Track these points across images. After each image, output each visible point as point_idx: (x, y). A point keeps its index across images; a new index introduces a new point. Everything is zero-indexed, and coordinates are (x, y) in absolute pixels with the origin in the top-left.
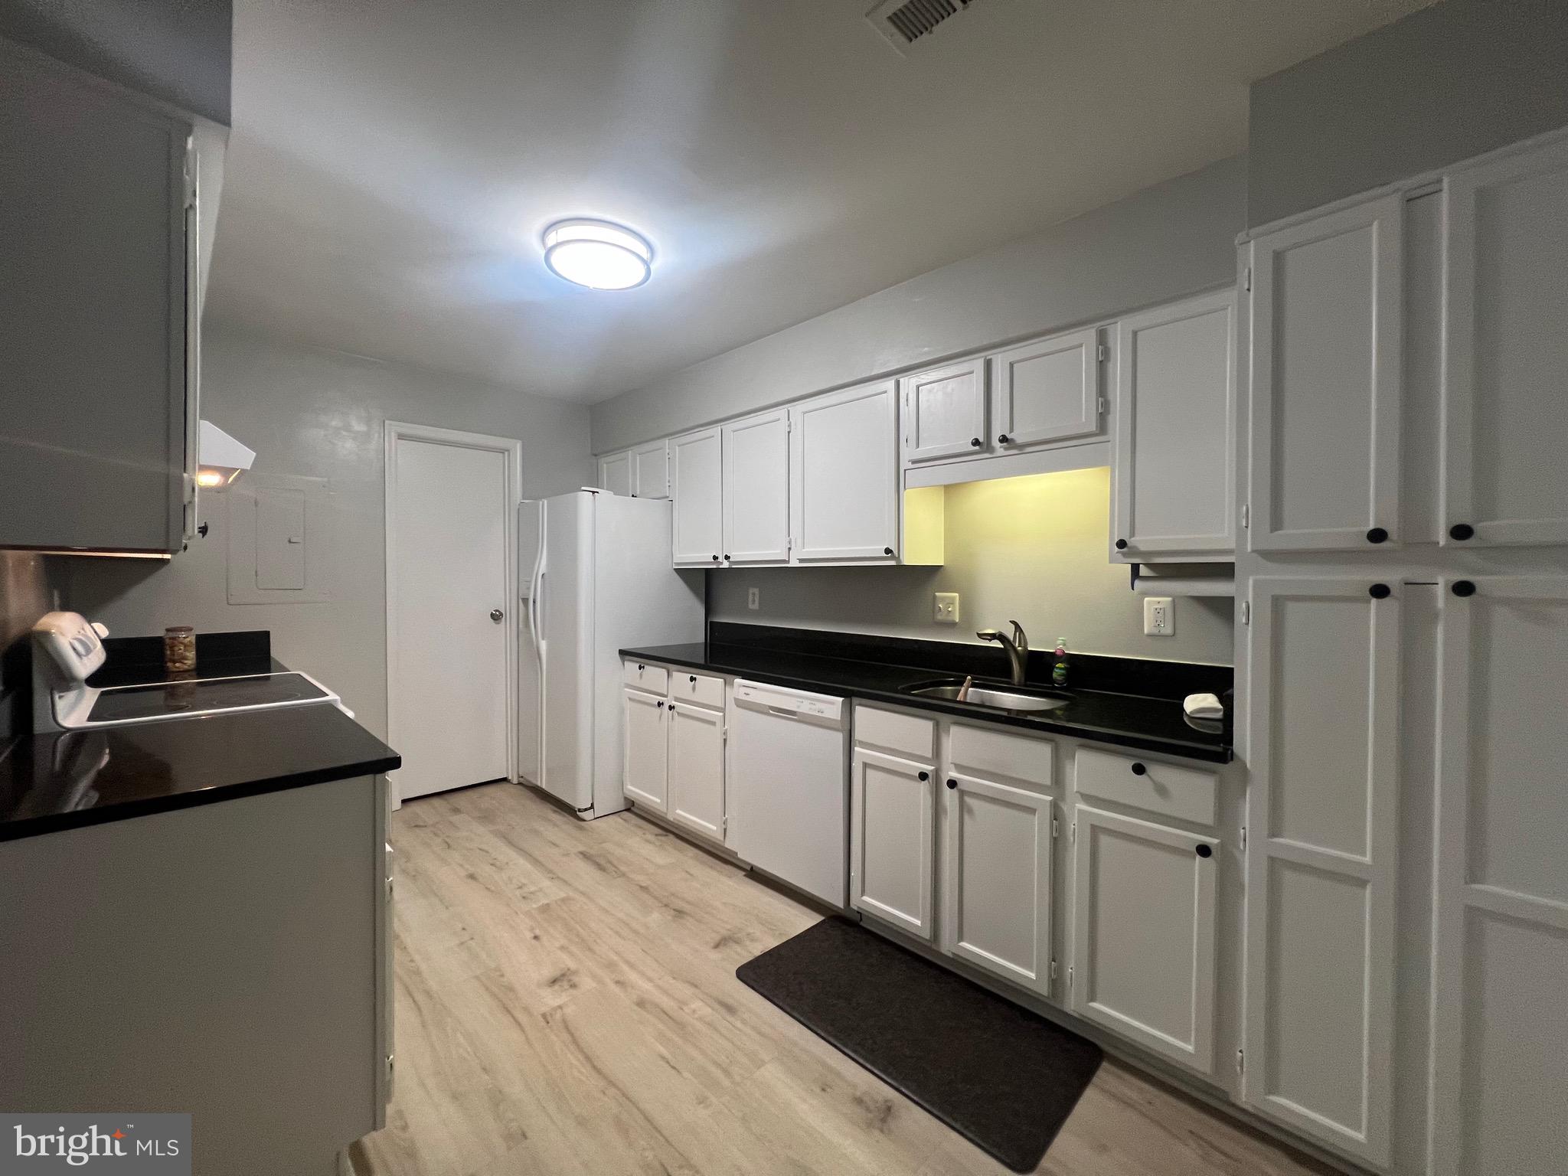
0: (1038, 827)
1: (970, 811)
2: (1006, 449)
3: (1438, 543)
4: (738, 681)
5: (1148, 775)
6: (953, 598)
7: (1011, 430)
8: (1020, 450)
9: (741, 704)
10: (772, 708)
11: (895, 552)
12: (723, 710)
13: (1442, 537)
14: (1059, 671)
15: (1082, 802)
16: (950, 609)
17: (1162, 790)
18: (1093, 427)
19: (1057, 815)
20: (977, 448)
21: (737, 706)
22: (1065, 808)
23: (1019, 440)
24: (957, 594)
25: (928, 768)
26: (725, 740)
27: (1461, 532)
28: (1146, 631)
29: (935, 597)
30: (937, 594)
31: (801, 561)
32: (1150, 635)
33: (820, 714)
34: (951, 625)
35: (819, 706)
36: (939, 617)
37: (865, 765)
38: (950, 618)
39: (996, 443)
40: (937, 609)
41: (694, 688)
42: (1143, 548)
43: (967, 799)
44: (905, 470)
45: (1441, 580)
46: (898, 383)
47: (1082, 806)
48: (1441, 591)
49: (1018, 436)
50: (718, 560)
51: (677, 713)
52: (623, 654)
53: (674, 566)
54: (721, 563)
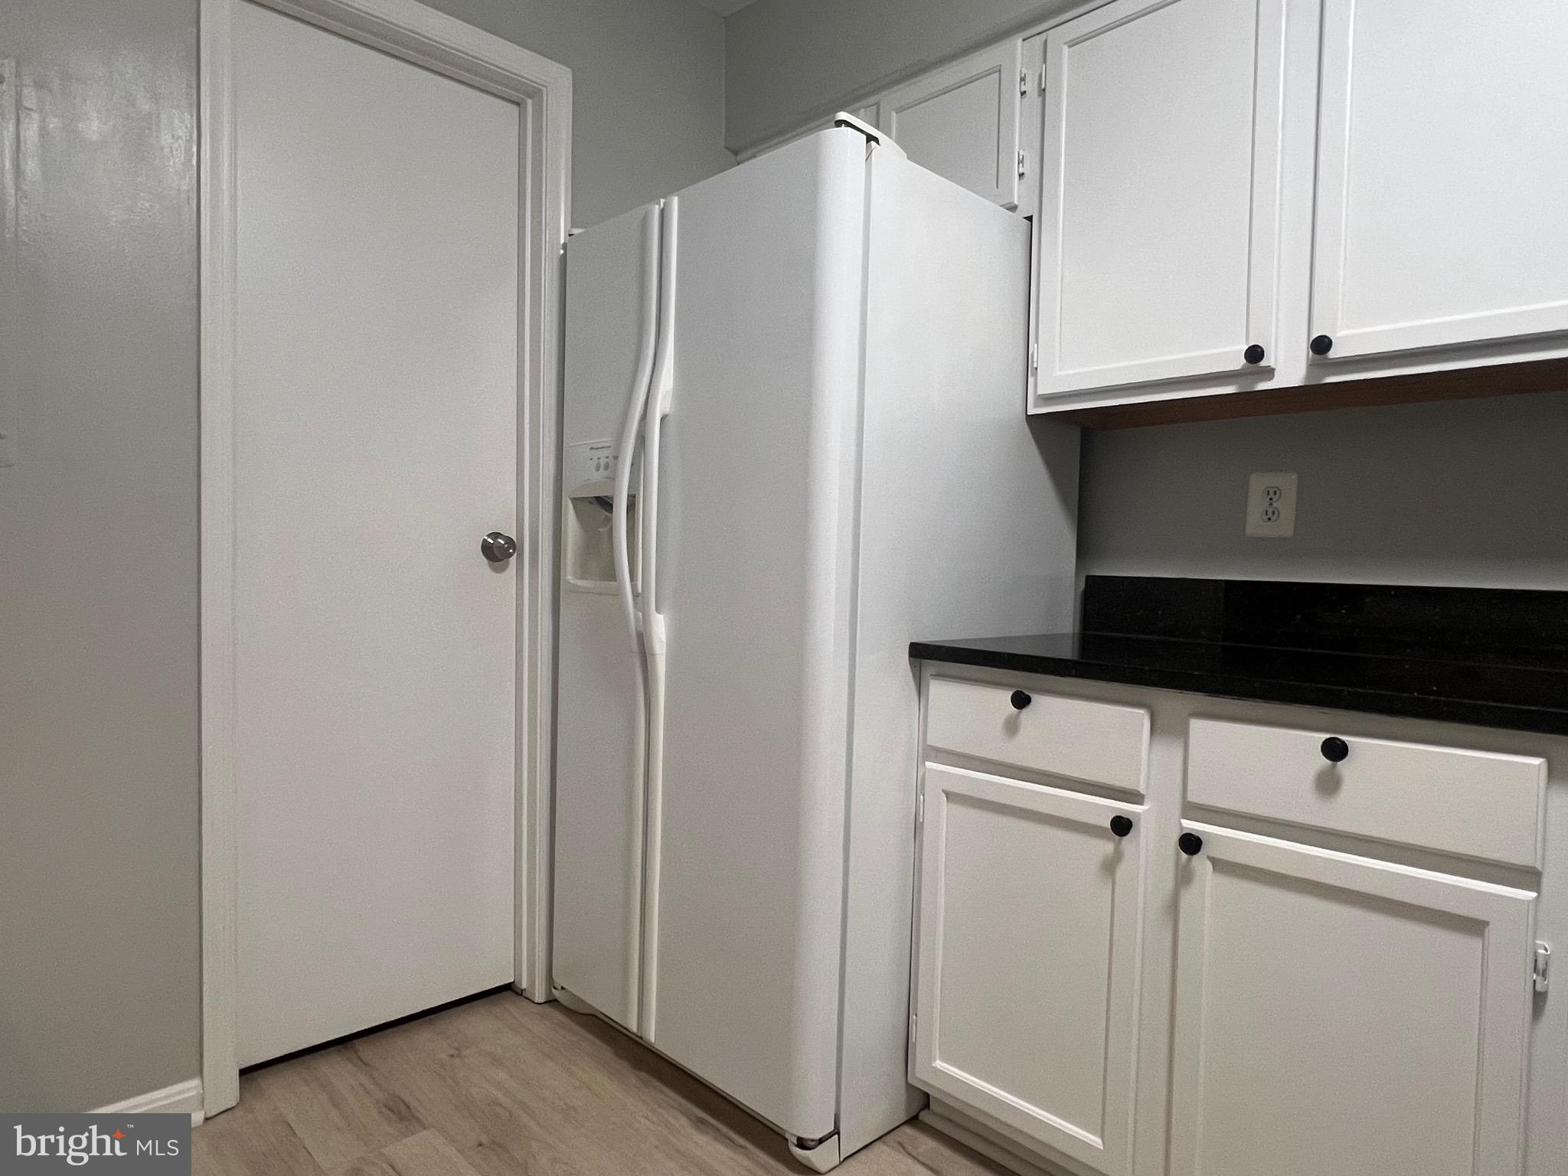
41: (1331, 785)
50: (1263, 363)
51: (1214, 861)
52: (920, 653)
53: (1036, 406)
54: (1269, 373)
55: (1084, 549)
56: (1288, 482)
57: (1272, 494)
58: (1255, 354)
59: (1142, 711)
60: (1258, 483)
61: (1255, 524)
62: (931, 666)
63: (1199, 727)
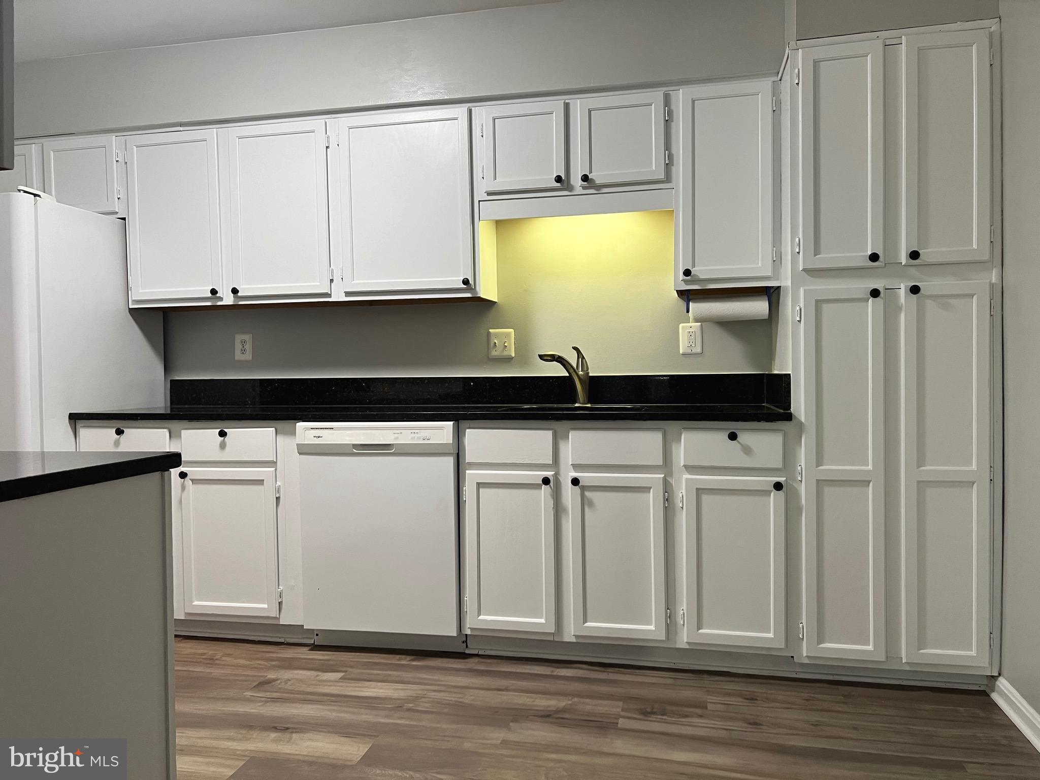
0: (653, 502)
1: (591, 504)
2: (584, 188)
3: (901, 263)
4: (301, 425)
5: (738, 442)
6: (509, 333)
7: (590, 172)
8: (597, 190)
9: (304, 450)
10: (355, 446)
11: (471, 282)
12: (273, 464)
13: (903, 258)
15: (687, 473)
16: (506, 344)
17: (747, 450)
18: (662, 176)
19: (667, 488)
20: (559, 185)
21: (300, 454)
22: (673, 481)
23: (598, 181)
24: (512, 330)
25: (549, 474)
26: (278, 499)
27: (914, 255)
28: (681, 351)
29: (489, 333)
30: (490, 330)
31: (348, 294)
32: (684, 354)
33: (426, 442)
34: (507, 360)
35: (423, 433)
36: (494, 353)
37: (479, 485)
38: (505, 353)
39: (576, 181)
40: (492, 344)
41: (223, 446)
42: (702, 277)
43: (587, 494)
44: (479, 201)
45: (902, 286)
46: (470, 111)
47: (687, 476)
48: (903, 293)
49: (597, 176)
50: (218, 295)
51: (192, 480)
52: (75, 418)
53: (133, 304)
54: (221, 299)
55: (167, 369)
56: (247, 337)
57: (243, 342)
58: (214, 292)
59: (165, 430)
60: (239, 338)
61: (238, 356)
62: (80, 423)
63: (183, 432)
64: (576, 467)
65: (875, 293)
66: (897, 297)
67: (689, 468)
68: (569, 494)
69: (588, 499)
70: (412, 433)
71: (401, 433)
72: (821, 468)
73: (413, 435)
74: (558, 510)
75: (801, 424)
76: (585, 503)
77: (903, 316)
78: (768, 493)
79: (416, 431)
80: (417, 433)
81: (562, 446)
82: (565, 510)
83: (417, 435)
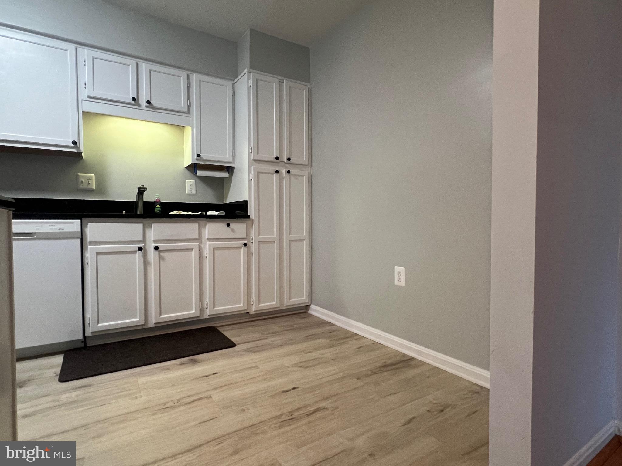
0: (193, 255)
3: (284, 162)
5: (230, 227)
6: (92, 177)
7: (151, 100)
13: (285, 161)
14: (158, 209)
15: (209, 242)
16: (90, 182)
18: (186, 110)
19: (200, 248)
20: (133, 102)
22: (202, 246)
23: (155, 105)
24: (94, 175)
25: (141, 245)
27: (289, 159)
28: (187, 192)
29: (77, 176)
30: (79, 174)
32: (188, 194)
33: (61, 231)
34: (91, 191)
35: (59, 226)
36: (81, 186)
37: (98, 254)
38: (90, 187)
39: (144, 103)
40: (80, 182)
42: (205, 158)
43: (162, 254)
44: (82, 100)
45: (284, 170)
46: (76, 49)
48: (284, 173)
49: (154, 103)
64: (155, 241)
65: (277, 172)
66: (283, 174)
67: (209, 239)
68: (152, 255)
69: (162, 256)
70: (50, 226)
71: (42, 226)
72: (259, 237)
73: (51, 227)
74: (146, 263)
75: (252, 220)
76: (161, 258)
77: (285, 181)
78: (240, 248)
79: (53, 225)
80: (54, 226)
81: (148, 231)
82: (149, 263)
83: (54, 227)
